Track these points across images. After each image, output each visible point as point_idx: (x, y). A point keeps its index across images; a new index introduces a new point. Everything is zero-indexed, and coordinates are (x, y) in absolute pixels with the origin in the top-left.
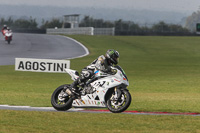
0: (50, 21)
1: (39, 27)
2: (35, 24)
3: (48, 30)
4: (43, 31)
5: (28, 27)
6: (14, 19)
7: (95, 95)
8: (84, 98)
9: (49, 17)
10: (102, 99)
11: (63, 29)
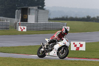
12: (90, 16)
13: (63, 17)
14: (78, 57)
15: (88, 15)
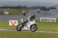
0: (50, 7)
1: (47, 9)
2: (46, 8)
3: (50, 10)
4: (48, 10)
5: (44, 9)
6: (40, 6)
7: (27, 27)
8: (25, 27)
9: (50, 6)
10: (29, 28)
11: (54, 9)
12: (20, 5)
13: (5, 7)
14: (14, 29)
15: (19, 5)
